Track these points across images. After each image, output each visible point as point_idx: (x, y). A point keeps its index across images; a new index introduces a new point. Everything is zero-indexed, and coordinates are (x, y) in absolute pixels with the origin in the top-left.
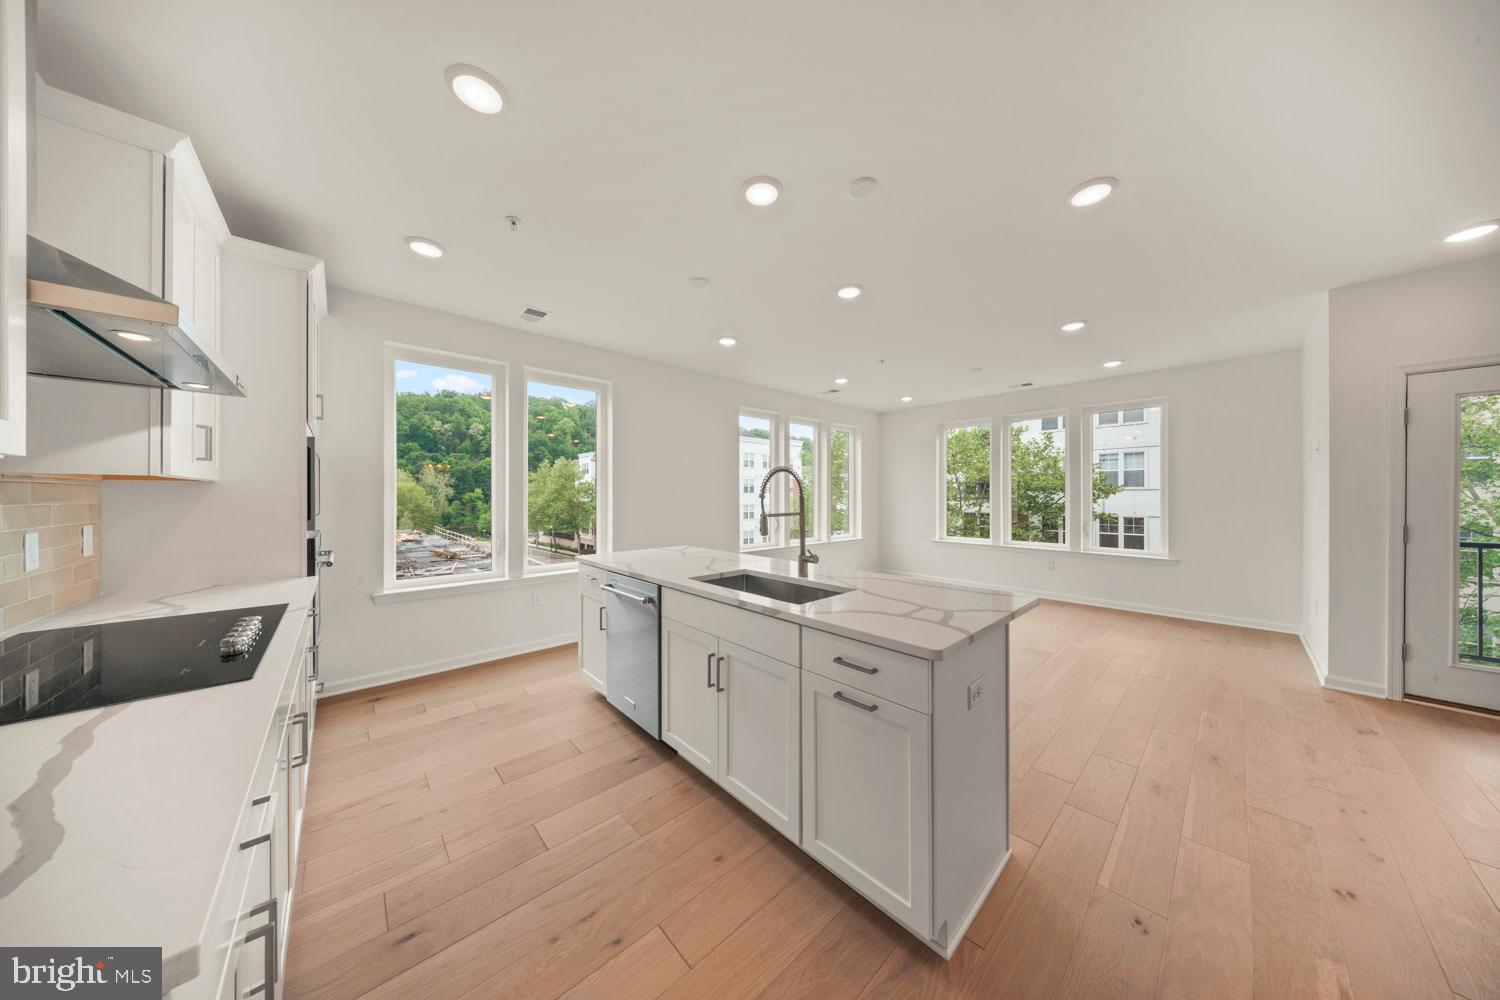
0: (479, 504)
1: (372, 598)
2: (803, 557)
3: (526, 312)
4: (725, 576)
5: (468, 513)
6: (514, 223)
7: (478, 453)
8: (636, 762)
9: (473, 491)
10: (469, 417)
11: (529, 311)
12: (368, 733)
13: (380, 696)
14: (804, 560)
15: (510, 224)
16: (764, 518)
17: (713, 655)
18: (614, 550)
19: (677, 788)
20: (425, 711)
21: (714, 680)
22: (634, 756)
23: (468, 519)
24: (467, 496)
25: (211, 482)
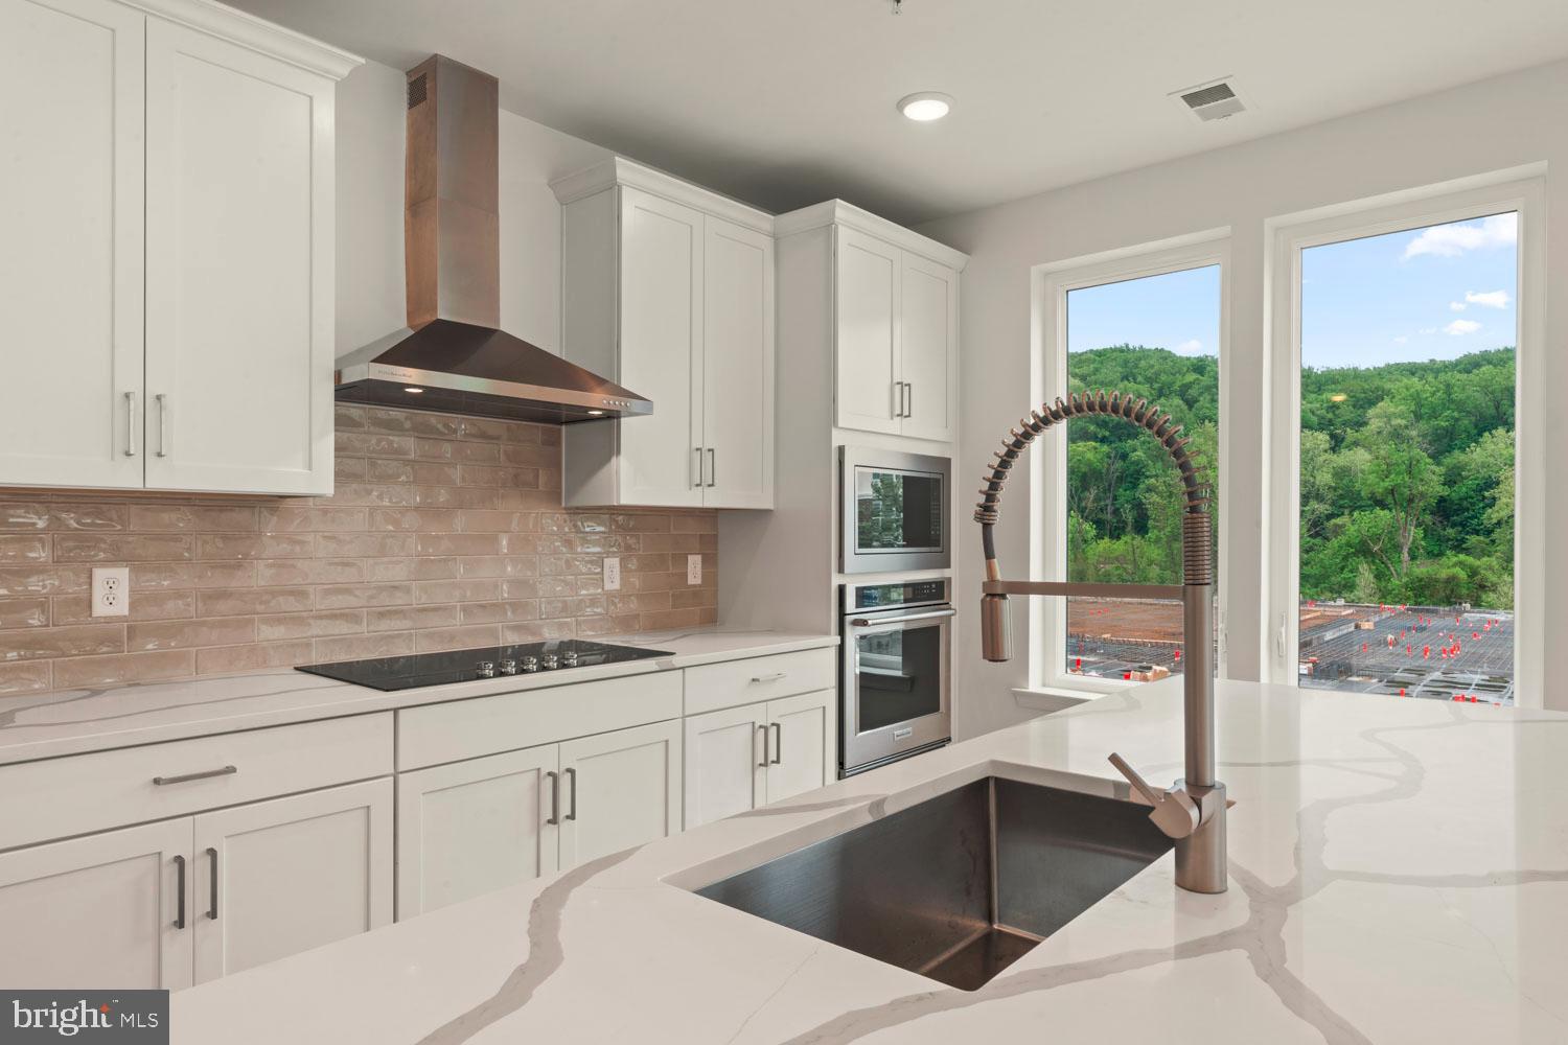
1: (1013, 694)
25: (771, 511)
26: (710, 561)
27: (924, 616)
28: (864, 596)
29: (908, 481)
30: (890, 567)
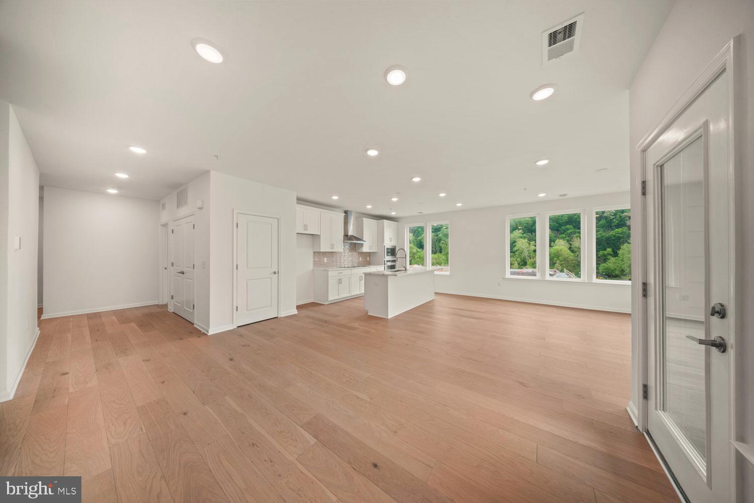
25: (376, 253)
26: (370, 258)
27: (393, 264)
28: (387, 261)
29: (391, 249)
30: (390, 258)
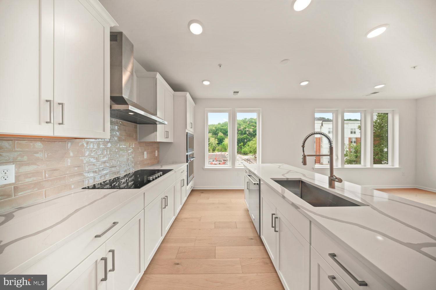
0: (242, 146)
1: (203, 169)
2: (332, 178)
3: (234, 93)
4: (289, 180)
5: (240, 149)
6: (220, 66)
7: (242, 134)
8: (253, 240)
9: (241, 143)
10: (240, 125)
11: (234, 92)
12: (197, 201)
13: (203, 192)
14: (332, 180)
15: (219, 66)
16: (304, 157)
17: (274, 214)
18: (262, 163)
19: (263, 260)
20: (209, 199)
21: (274, 226)
22: (252, 238)
23: (240, 150)
24: (240, 144)
25: (172, 143)
26: (158, 152)
